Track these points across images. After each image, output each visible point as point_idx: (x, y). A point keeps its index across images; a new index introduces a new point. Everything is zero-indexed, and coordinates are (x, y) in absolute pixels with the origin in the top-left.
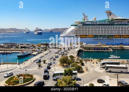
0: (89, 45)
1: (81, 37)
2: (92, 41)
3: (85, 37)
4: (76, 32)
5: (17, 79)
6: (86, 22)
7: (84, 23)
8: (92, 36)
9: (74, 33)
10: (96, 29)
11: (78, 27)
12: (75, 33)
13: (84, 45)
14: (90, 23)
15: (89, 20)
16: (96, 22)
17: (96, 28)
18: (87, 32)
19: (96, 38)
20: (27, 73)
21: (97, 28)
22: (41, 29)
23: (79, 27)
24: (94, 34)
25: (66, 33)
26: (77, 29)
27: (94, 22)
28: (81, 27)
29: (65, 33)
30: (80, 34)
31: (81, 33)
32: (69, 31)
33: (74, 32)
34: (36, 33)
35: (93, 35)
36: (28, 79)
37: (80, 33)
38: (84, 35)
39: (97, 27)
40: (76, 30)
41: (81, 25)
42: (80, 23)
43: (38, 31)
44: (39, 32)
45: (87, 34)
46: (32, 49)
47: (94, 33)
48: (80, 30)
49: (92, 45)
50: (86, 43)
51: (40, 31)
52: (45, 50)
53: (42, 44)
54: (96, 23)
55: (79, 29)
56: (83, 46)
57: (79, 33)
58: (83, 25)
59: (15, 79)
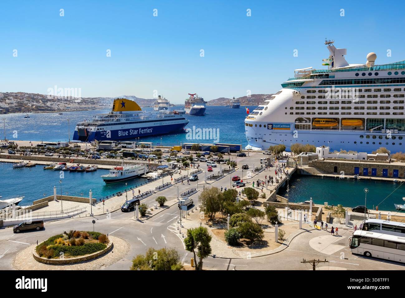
0: (339, 157)
1: (317, 125)
2: (359, 140)
3: (331, 125)
4: (297, 108)
5: (64, 244)
6: (337, 71)
7: (327, 76)
8: (356, 123)
9: (289, 111)
10: (376, 96)
11: (304, 92)
12: (294, 111)
13: (320, 155)
14: (351, 76)
15: (351, 65)
16: (373, 73)
17: (376, 93)
18: (337, 108)
19: (372, 132)
20: (96, 231)
21: (379, 94)
22: (202, 100)
23: (308, 92)
24: (366, 117)
25: (263, 111)
26: (303, 97)
27: (367, 73)
28: (317, 90)
29: (260, 111)
30: (311, 116)
31: (317, 111)
32: (272, 104)
33: (292, 108)
34: (188, 111)
35: (363, 120)
36: (89, 246)
37: (311, 111)
38: (328, 121)
39: (379, 90)
40: (297, 103)
41: (316, 82)
42: (312, 77)
43: (194, 104)
44: (196, 106)
45: (340, 117)
46: (152, 160)
47: (366, 111)
48: (314, 103)
49: (350, 155)
50: (327, 148)
51: (198, 104)
52: (186, 165)
53: (184, 147)
54: (377, 74)
55: (308, 97)
56: (317, 157)
57: (308, 113)
58: (324, 83)
59: (60, 243)
